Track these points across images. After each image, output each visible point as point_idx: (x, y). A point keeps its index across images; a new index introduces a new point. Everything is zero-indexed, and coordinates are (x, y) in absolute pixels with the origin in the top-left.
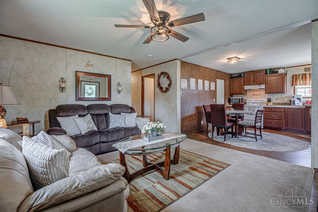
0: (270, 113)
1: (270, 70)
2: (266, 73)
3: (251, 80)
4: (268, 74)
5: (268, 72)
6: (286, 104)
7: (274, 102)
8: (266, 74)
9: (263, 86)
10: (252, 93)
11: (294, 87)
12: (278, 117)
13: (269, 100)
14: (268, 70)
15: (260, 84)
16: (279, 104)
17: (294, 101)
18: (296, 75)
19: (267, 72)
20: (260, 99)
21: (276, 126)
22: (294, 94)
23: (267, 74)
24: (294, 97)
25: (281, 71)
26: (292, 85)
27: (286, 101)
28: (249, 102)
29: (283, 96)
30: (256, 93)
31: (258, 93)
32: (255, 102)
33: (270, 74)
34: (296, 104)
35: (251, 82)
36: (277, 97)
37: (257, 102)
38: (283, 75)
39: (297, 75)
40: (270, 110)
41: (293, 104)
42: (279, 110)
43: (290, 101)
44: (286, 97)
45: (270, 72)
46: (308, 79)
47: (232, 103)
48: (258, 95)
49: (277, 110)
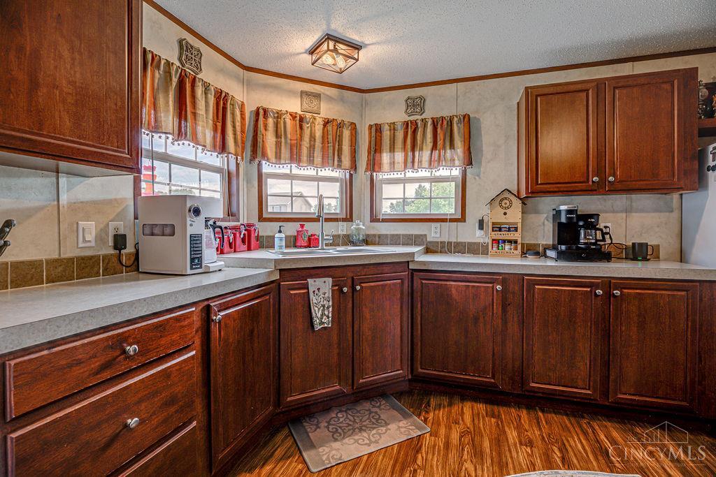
6: (81, 269)
12: (172, 401)
17: (198, 239)
18: (155, 59)
24: (196, 213)
27: (90, 240)
29: (64, 199)
39: (162, 63)
40: (96, 364)
41: (192, 260)
42: (176, 337)
43: (120, 241)
44: (81, 209)
46: (201, 111)
49: (164, 344)
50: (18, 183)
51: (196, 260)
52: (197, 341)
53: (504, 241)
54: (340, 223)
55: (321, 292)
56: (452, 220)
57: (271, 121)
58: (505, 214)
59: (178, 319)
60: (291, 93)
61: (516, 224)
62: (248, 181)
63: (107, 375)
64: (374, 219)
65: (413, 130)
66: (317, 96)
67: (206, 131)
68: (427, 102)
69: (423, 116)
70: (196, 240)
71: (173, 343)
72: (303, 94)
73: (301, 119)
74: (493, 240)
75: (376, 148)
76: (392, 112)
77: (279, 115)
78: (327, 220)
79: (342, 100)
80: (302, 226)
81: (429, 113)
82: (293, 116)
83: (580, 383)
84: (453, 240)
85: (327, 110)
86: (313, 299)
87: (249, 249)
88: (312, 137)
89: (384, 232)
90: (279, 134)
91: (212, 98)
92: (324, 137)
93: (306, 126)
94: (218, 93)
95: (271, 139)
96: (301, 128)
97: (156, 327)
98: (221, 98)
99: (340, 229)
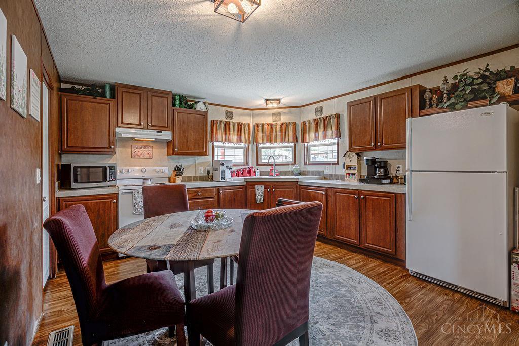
1: (182, 97)
4: (177, 106)
5: (178, 102)
6: (200, 179)
8: (172, 105)
10: (129, 150)
11: (213, 145)
14: (178, 98)
15: (160, 128)
16: (189, 179)
18: (217, 122)
19: (175, 102)
23: (175, 105)
24: (222, 164)
25: (200, 107)
26: (211, 139)
27: (201, 172)
29: (196, 162)
30: (140, 151)
31: (146, 152)
32: (140, 175)
33: (180, 107)
36: (187, 164)
37: (148, 175)
39: (219, 122)
41: (222, 177)
42: (210, 194)
43: (208, 172)
44: (201, 164)
45: (181, 103)
46: (232, 132)
47: (76, 181)
48: (147, 156)
49: (207, 195)
50: (188, 159)
51: (223, 178)
52: (216, 196)
53: (352, 174)
54: (290, 166)
55: (260, 190)
56: (333, 164)
57: (260, 128)
58: (351, 161)
59: (210, 190)
60: (269, 115)
61: (356, 165)
62: (253, 151)
64: (305, 164)
65: (315, 123)
66: (280, 114)
67: (234, 137)
68: (324, 109)
69: (323, 116)
70: (223, 172)
72: (274, 114)
73: (272, 125)
74: (347, 174)
75: (304, 132)
76: (310, 115)
77: (263, 125)
78: (276, 165)
79: (290, 113)
80: (272, 167)
81: (324, 115)
82: (268, 124)
83: (352, 237)
84: (334, 173)
85: (284, 119)
86: (257, 192)
87: (250, 176)
88: (276, 132)
89: (309, 170)
90: (263, 132)
91: (236, 126)
92: (281, 130)
93: (274, 127)
94: (238, 124)
95: (260, 134)
96: (272, 128)
97: (205, 190)
98: (240, 125)
99: (290, 168)
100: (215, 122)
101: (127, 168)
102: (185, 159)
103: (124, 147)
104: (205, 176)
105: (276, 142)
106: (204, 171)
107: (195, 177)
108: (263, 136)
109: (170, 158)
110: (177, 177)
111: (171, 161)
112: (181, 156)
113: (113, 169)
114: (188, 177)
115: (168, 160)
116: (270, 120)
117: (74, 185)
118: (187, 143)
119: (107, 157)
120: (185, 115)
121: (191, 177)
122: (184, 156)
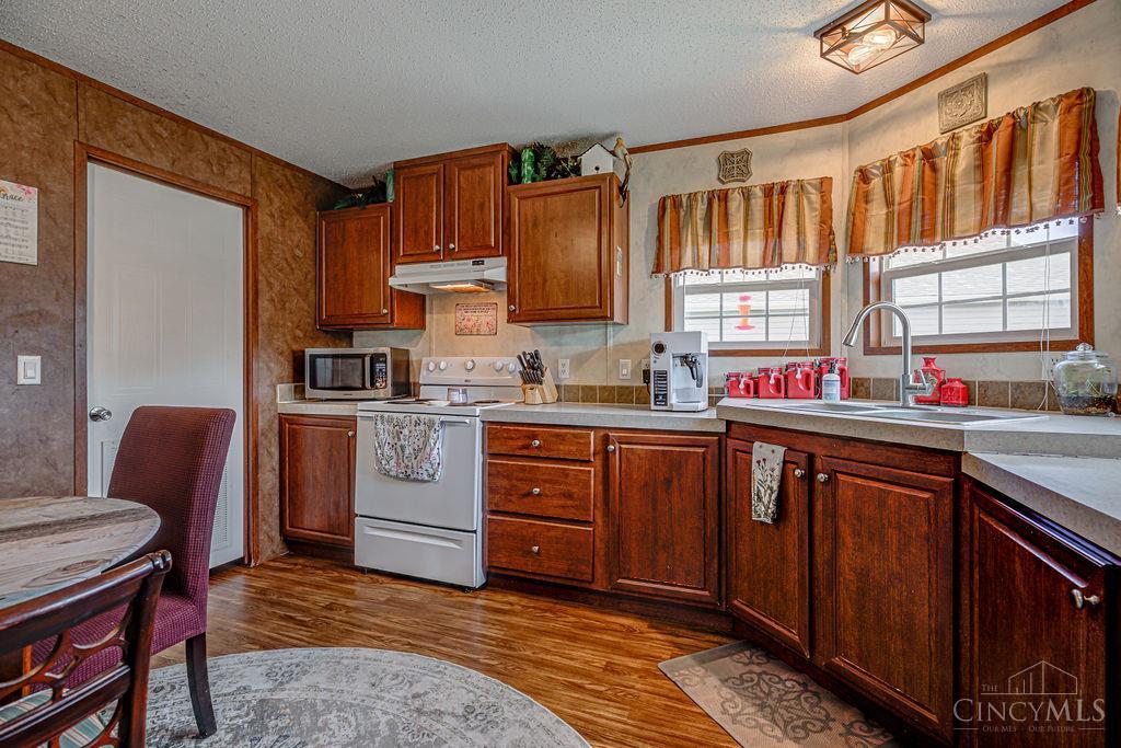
0: (523, 469)
1: (538, 150)
2: (514, 172)
3: (428, 220)
4: (527, 181)
5: (527, 169)
6: (620, 396)
7: (568, 379)
8: (511, 182)
9: (496, 270)
10: (451, 317)
11: (668, 281)
12: (569, 496)
13: (532, 371)
14: (527, 155)
15: (477, 251)
16: (588, 395)
17: (663, 376)
18: (676, 201)
19: (519, 169)
20: (491, 359)
21: (554, 568)
22: (668, 327)
23: (520, 178)
24: (660, 348)
25: (596, 162)
26: (658, 268)
27: (625, 374)
28: (435, 378)
29: (611, 343)
30: (472, 318)
31: (486, 319)
32: (460, 377)
33: (534, 180)
34: (673, 399)
35: (428, 233)
36: (580, 349)
37: (474, 378)
38: (605, 187)
39: (684, 200)
40: (520, 443)
41: (656, 396)
42: (573, 448)
43: (646, 376)
44: (621, 349)
45: (537, 171)
46: (737, 226)
47: (314, 385)
48: (484, 329)
49: (563, 449)
50: (586, 335)
52: (598, 462)
55: (766, 464)
57: (875, 183)
59: (575, 436)
60: (924, 108)
63: (525, 452)
66: (983, 81)
67: (751, 245)
70: (661, 377)
71: (570, 452)
72: (946, 96)
73: (930, 154)
77: (888, 167)
80: (928, 362)
82: (912, 156)
85: (1005, 99)
88: (951, 181)
90: (889, 203)
91: (758, 202)
92: (981, 165)
93: (942, 162)
94: (768, 191)
95: (877, 211)
96: (934, 169)
97: (558, 435)
98: (776, 194)
99: (1046, 365)
100: (668, 202)
101: (437, 359)
102: (578, 335)
103: (443, 310)
104: (637, 388)
105: (950, 234)
106: (633, 372)
107: (603, 388)
108: (889, 216)
109: (537, 332)
110: (529, 386)
111: (541, 341)
112: (567, 327)
113: (382, 362)
114: (584, 388)
115: (533, 338)
116: (928, 131)
117: (310, 392)
118: (544, 285)
119: (415, 336)
120: (540, 203)
121: (592, 388)
122: (576, 326)
